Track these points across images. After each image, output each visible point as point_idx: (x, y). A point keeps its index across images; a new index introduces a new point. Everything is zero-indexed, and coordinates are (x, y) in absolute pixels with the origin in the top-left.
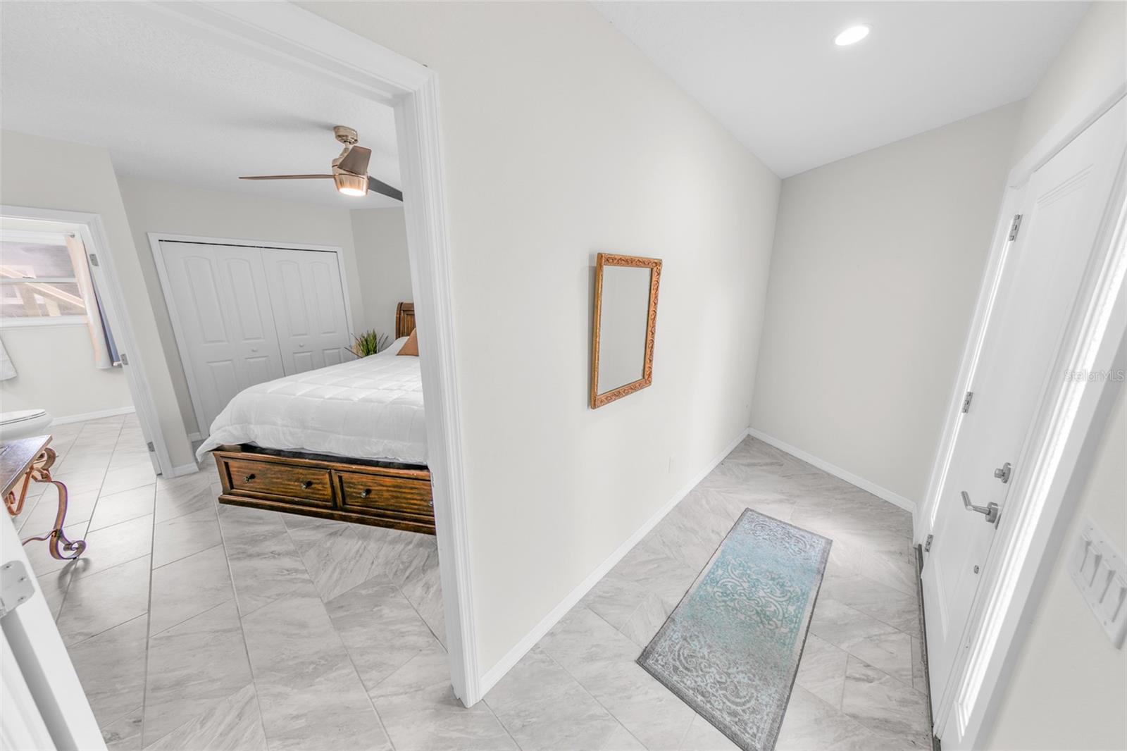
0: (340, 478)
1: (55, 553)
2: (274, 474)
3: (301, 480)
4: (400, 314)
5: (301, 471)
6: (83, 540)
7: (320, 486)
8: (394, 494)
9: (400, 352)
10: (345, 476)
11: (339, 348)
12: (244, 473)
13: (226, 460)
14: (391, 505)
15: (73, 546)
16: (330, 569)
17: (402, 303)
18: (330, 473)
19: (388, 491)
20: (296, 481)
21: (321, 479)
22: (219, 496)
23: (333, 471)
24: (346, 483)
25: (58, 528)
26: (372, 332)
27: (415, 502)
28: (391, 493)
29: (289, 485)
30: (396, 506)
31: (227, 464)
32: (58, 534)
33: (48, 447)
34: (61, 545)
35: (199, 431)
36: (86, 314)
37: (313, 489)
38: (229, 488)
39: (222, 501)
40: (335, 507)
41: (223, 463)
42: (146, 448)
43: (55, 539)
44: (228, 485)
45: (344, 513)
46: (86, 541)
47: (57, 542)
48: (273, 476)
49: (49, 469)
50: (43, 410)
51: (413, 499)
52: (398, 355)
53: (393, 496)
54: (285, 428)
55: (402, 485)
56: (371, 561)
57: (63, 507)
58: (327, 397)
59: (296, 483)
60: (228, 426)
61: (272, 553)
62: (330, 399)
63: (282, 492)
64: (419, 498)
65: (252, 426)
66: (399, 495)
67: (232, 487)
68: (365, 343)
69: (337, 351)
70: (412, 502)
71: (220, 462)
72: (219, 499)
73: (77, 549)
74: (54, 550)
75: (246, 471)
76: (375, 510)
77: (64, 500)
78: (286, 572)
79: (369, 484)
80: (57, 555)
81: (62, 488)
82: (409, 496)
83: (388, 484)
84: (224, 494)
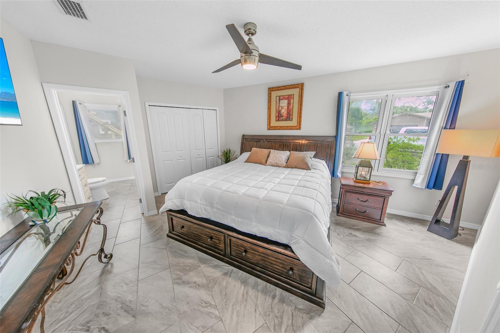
0: (230, 240)
1: (100, 260)
2: (194, 229)
3: (208, 235)
4: (243, 140)
5: (208, 230)
6: (111, 253)
7: (218, 241)
8: (263, 258)
9: (246, 161)
10: (233, 239)
11: (214, 156)
12: (180, 224)
13: (172, 217)
14: (260, 264)
15: (108, 256)
16: (230, 309)
17: (244, 135)
18: (225, 236)
19: (259, 255)
20: (204, 235)
21: (219, 238)
22: (167, 233)
23: (226, 235)
24: (233, 243)
25: (102, 247)
26: (229, 149)
27: (277, 267)
28: (260, 257)
29: (201, 236)
30: (264, 266)
31: (172, 218)
32: (102, 250)
33: (100, 207)
34: (103, 255)
35: (158, 192)
36: (122, 137)
37: (213, 241)
38: (172, 231)
39: (168, 236)
40: (225, 255)
41: (170, 218)
42: (139, 201)
43: (101, 253)
44: (172, 230)
45: (230, 260)
46: (112, 253)
47: (101, 254)
48: (194, 230)
49: (100, 218)
50: (105, 178)
51: (276, 265)
52: (245, 162)
53: (262, 259)
54: (202, 206)
55: (270, 254)
56: (254, 310)
57: (105, 237)
58: (224, 189)
59: (205, 236)
60: (174, 199)
61: (195, 283)
62: (225, 191)
63: (198, 239)
64: (281, 266)
65: (185, 201)
66: (267, 260)
67: (173, 231)
68: (225, 154)
69: (213, 157)
70: (275, 266)
71: (169, 217)
72: (167, 234)
73: (109, 257)
74: (100, 259)
75: (181, 224)
76: (249, 264)
77: (105, 233)
78: (204, 305)
79: (247, 248)
80: (101, 261)
81: (105, 227)
82: (274, 263)
83: (261, 252)
84: (169, 232)
